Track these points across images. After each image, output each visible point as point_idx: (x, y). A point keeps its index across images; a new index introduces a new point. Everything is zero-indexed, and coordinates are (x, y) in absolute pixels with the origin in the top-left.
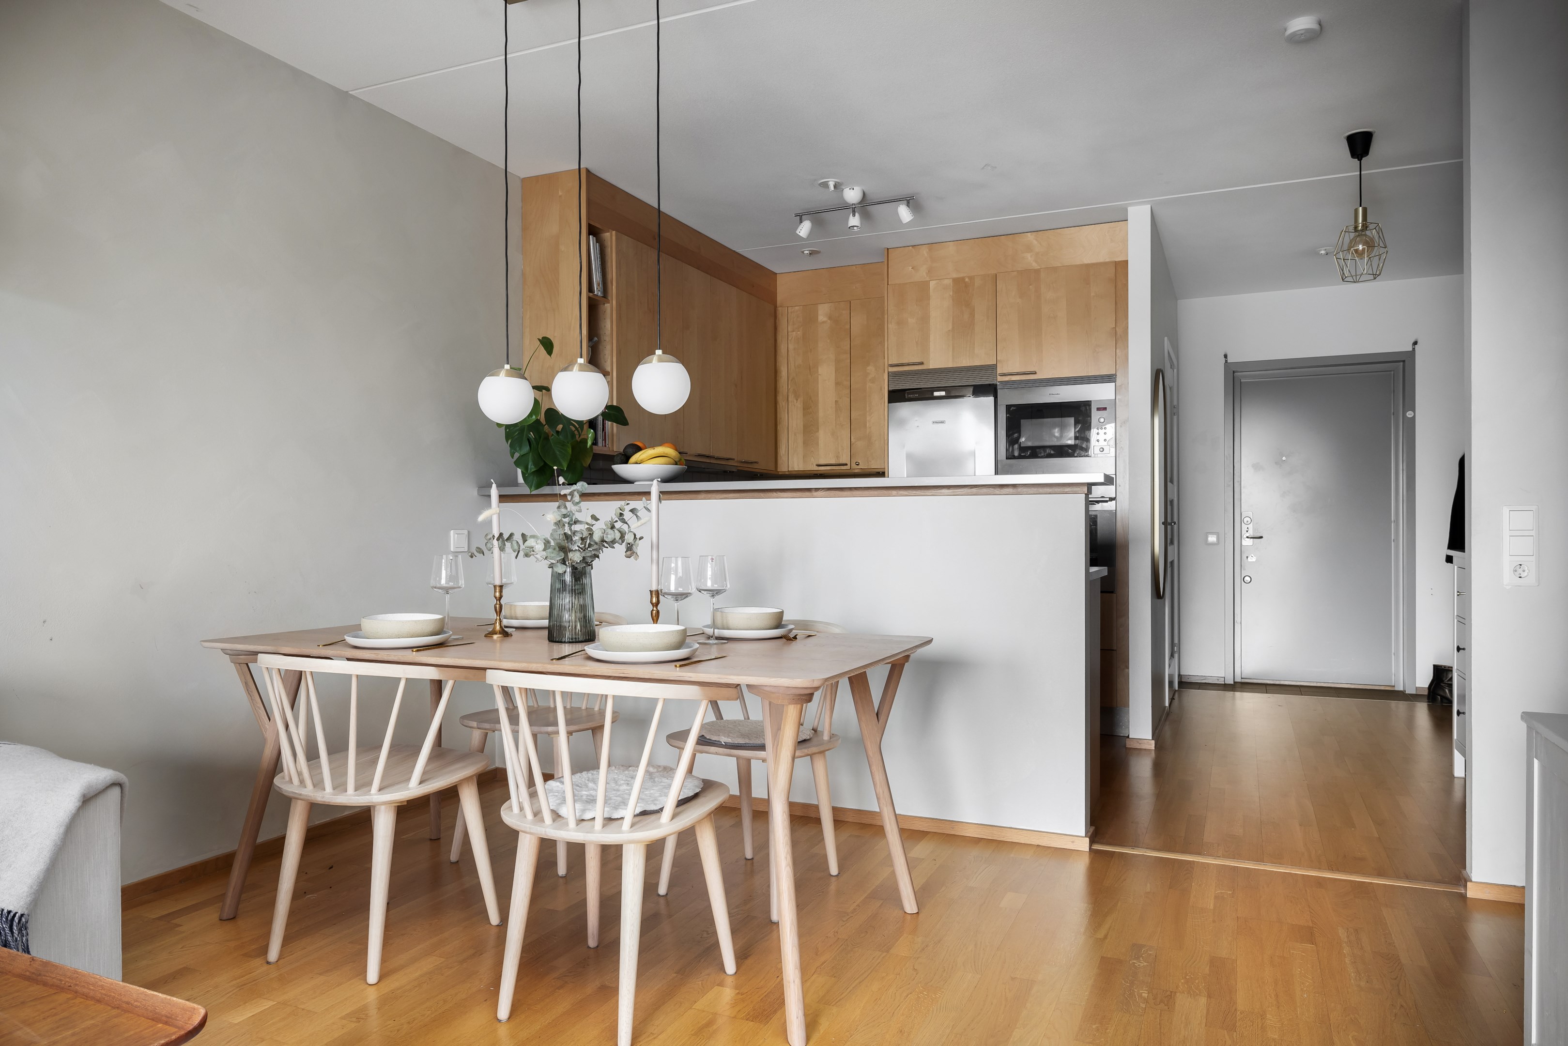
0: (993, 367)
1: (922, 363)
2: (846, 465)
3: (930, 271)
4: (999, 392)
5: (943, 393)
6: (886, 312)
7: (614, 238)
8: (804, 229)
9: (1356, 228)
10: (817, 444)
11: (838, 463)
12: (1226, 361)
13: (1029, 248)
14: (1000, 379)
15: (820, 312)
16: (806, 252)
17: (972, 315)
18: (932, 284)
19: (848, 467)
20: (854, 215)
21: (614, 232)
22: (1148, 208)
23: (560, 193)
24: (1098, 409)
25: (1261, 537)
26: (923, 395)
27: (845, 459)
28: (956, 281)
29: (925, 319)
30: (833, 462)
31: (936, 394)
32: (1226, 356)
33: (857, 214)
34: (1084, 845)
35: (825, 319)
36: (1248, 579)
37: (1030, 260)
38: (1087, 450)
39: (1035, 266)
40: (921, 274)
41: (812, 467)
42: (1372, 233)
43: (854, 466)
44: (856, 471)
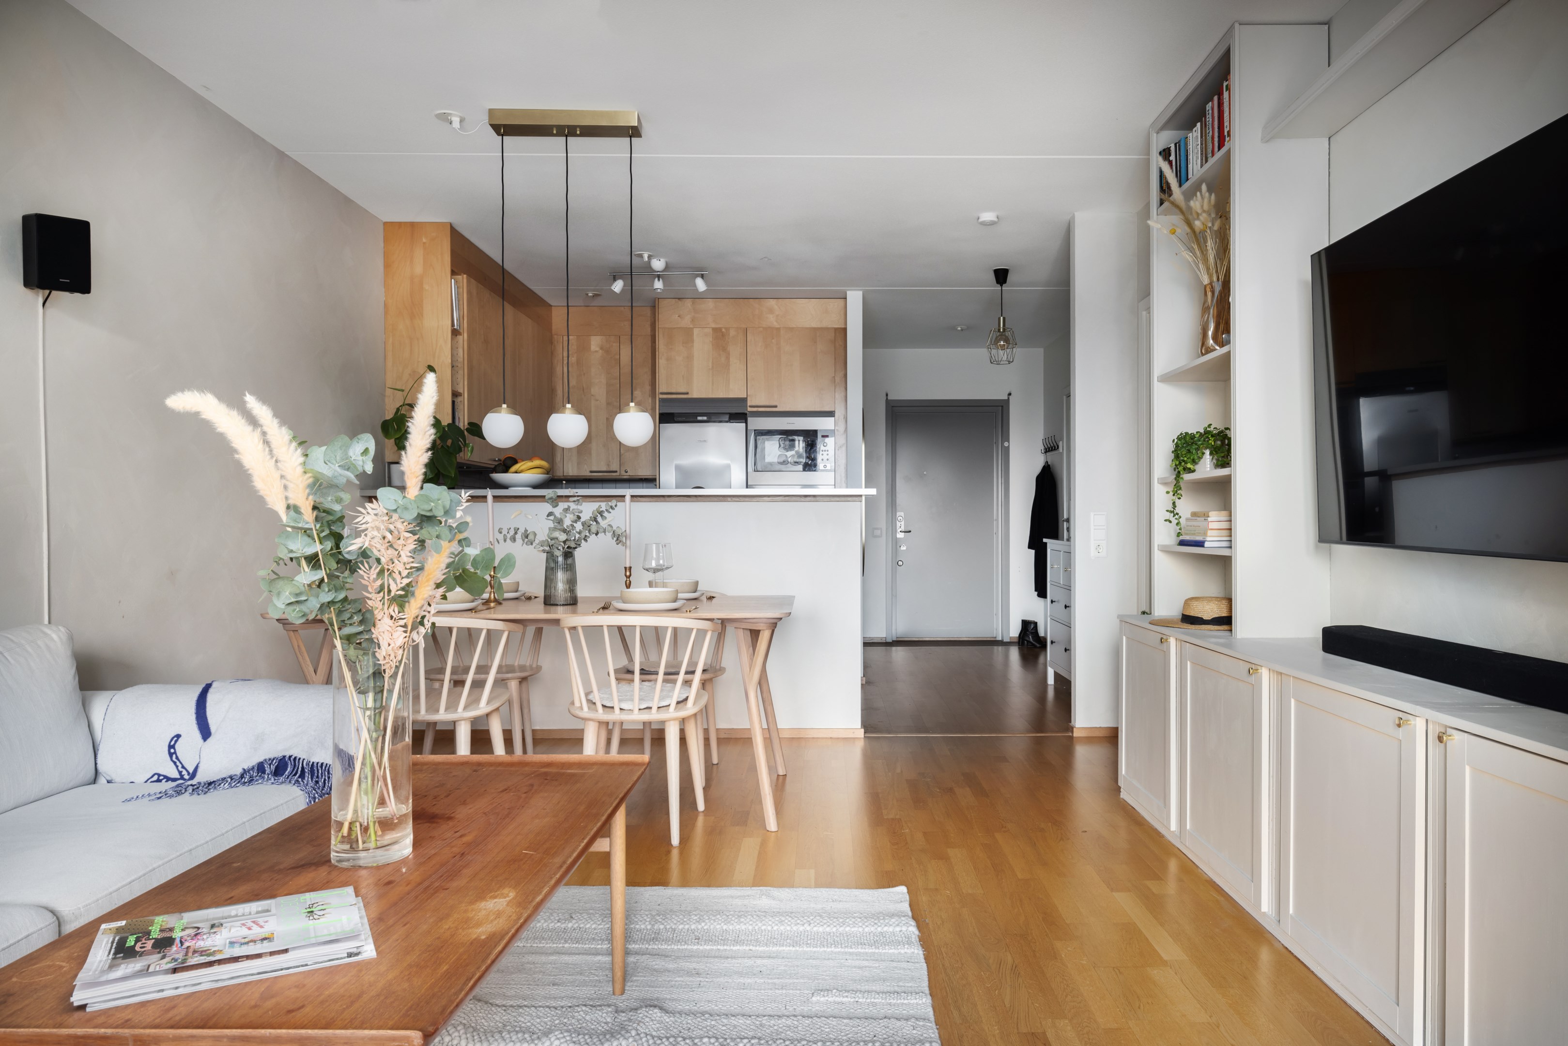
0: (744, 400)
1: (687, 393)
2: (616, 472)
3: (693, 320)
4: (749, 419)
5: (705, 418)
6: (657, 349)
7: (465, 281)
8: (618, 286)
9: (999, 330)
10: (590, 454)
11: (608, 470)
12: (887, 399)
13: (771, 311)
14: (749, 409)
15: (592, 343)
16: (590, 294)
17: (728, 358)
18: (696, 331)
19: (618, 474)
20: (659, 280)
21: (465, 276)
22: (861, 293)
23: (424, 240)
24: (823, 436)
25: (910, 532)
26: (689, 418)
27: (615, 466)
28: (715, 330)
29: (690, 358)
30: (604, 469)
31: (699, 418)
32: (887, 395)
33: (661, 279)
34: (861, 733)
35: (597, 349)
36: (900, 563)
37: (771, 320)
38: (815, 465)
39: (776, 325)
40: (686, 322)
41: (585, 473)
42: (1008, 334)
43: (623, 473)
44: (625, 477)
